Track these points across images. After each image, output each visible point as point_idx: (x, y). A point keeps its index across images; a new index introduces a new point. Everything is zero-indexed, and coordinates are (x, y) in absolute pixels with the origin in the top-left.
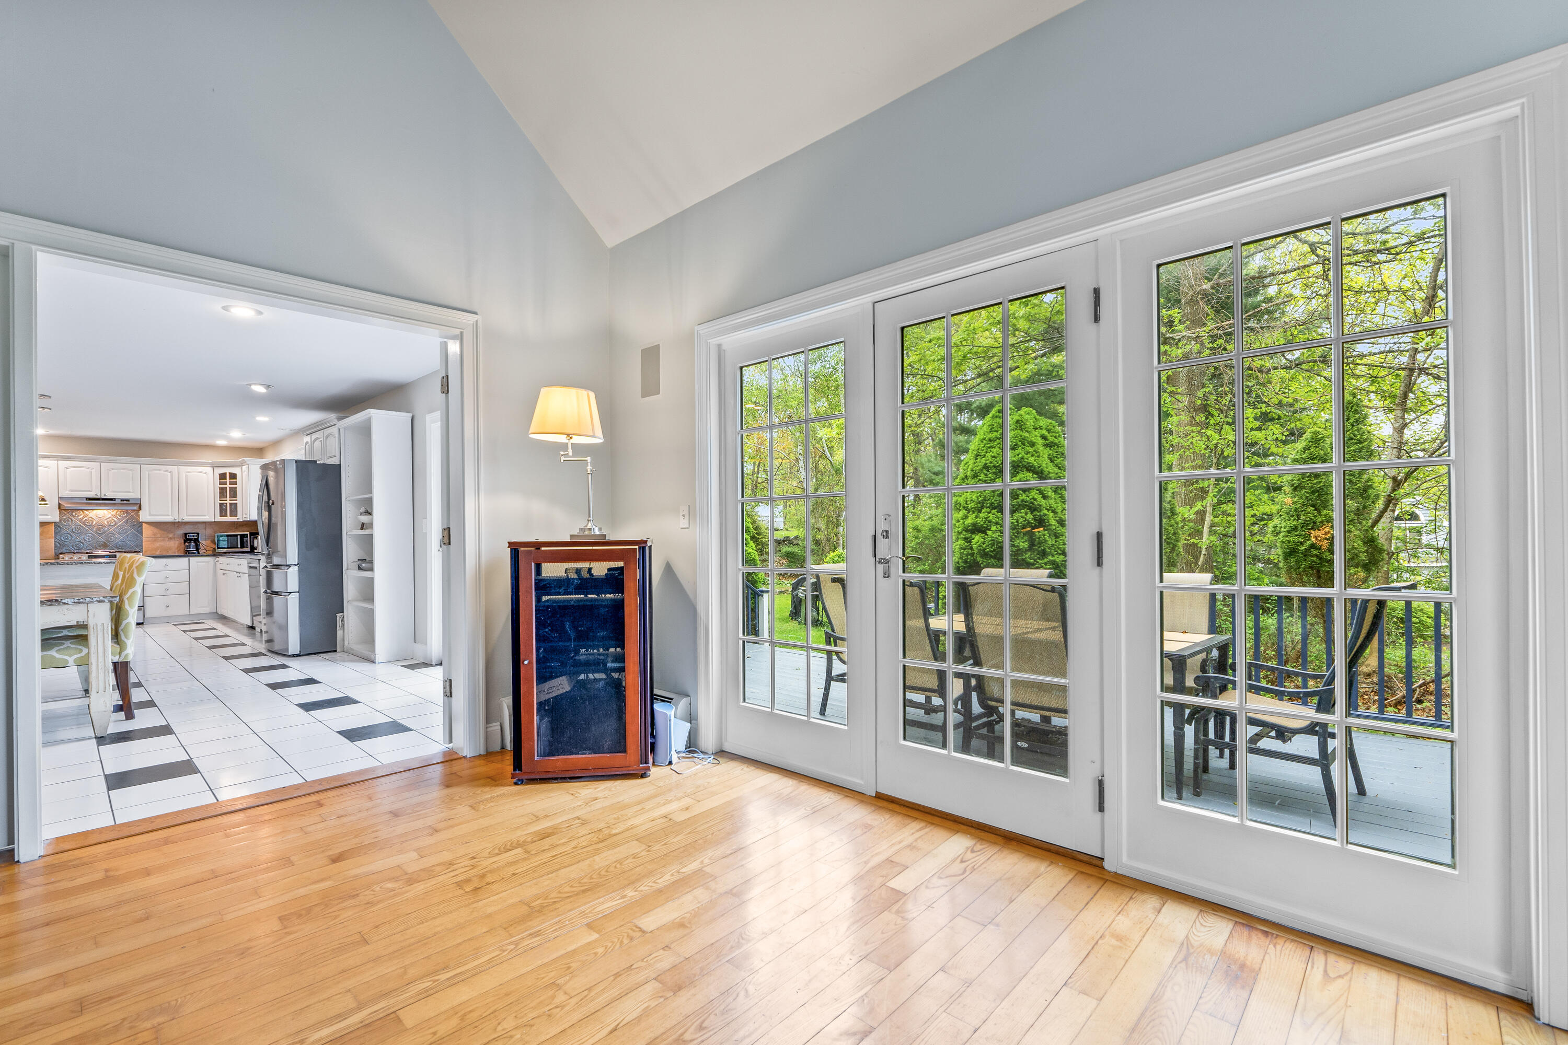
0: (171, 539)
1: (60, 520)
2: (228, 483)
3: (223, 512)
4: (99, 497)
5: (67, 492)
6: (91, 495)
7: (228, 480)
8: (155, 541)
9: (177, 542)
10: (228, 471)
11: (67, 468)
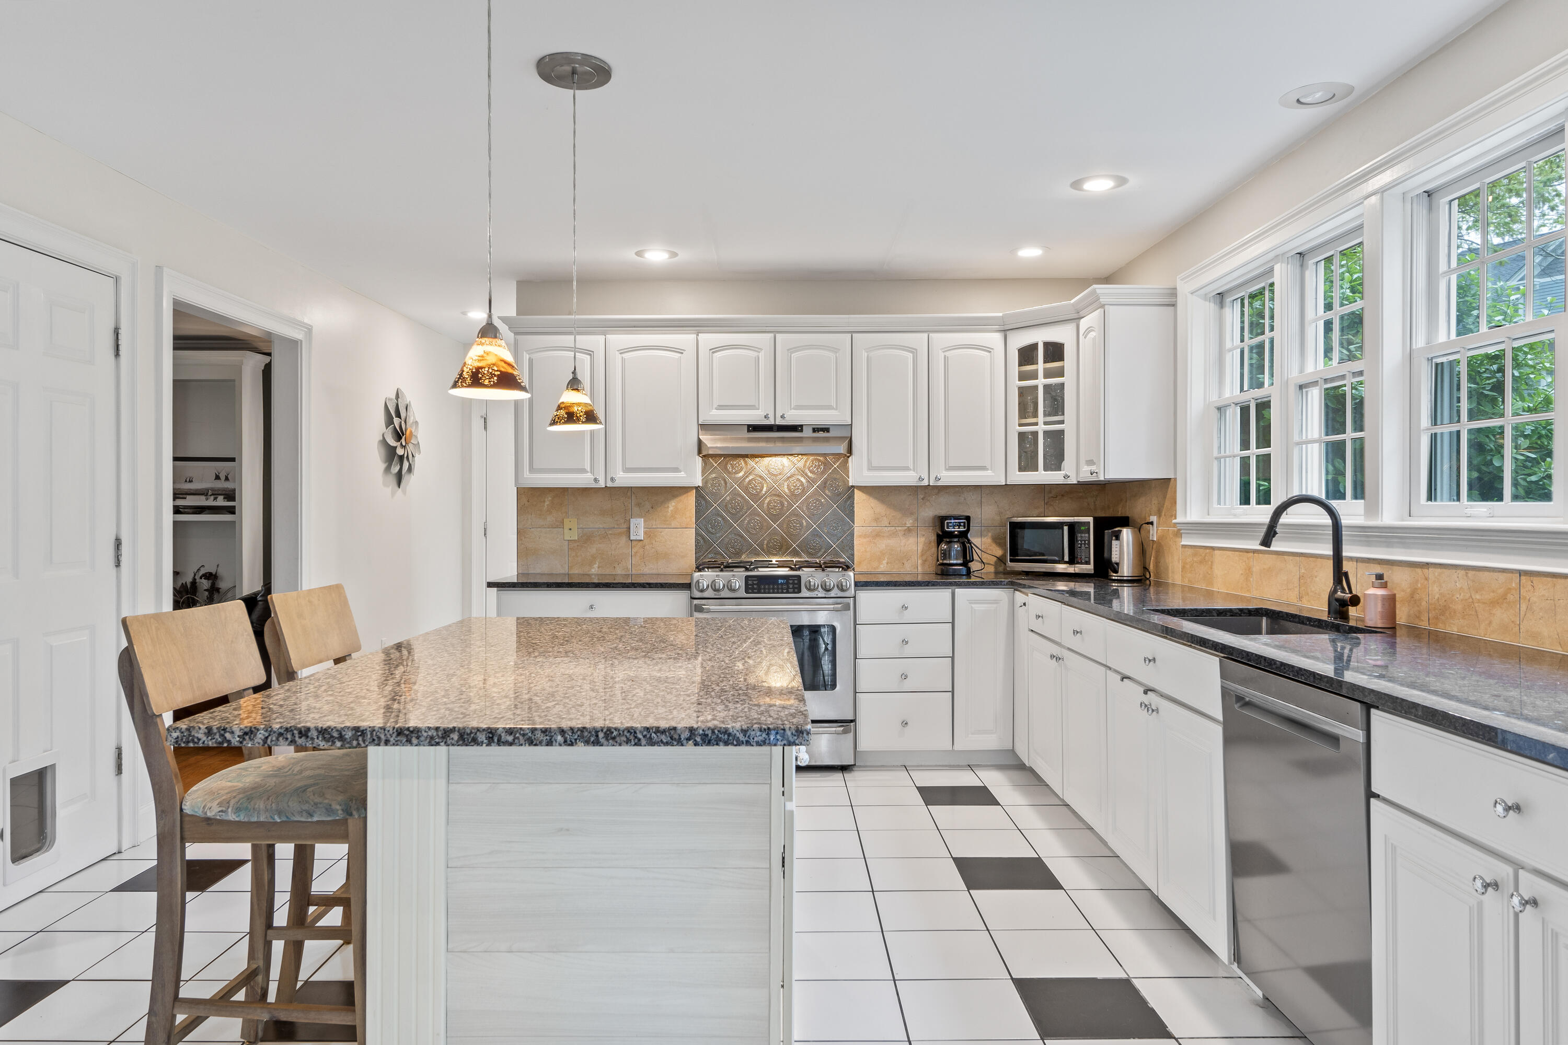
0: (909, 530)
1: (705, 481)
2: (1041, 374)
3: (1027, 462)
4: (771, 422)
5: (715, 412)
6: (756, 416)
7: (1041, 366)
8: (878, 535)
9: (922, 540)
10: (1040, 337)
11: (714, 350)
